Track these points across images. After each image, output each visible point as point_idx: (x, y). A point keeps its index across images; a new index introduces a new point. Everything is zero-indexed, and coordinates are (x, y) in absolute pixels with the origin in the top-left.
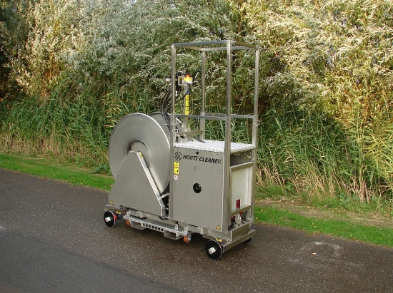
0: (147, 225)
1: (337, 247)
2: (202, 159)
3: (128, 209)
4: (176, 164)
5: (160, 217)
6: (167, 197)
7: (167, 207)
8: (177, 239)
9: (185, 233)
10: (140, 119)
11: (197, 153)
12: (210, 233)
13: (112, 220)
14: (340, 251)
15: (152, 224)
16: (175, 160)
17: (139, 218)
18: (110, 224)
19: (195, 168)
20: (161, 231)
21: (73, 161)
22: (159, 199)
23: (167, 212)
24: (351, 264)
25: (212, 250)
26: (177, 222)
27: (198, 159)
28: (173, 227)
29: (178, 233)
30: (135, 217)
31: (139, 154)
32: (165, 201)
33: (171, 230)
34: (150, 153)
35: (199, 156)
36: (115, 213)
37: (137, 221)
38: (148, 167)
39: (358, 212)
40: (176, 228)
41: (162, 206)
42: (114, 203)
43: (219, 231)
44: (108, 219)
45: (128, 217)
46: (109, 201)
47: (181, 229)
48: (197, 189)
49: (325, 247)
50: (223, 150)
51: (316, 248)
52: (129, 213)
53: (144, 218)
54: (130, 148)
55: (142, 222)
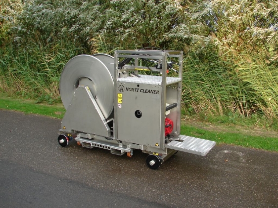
0: (95, 145)
1: (241, 154)
2: (142, 91)
3: (78, 132)
4: (120, 95)
5: (106, 138)
6: (112, 122)
7: (112, 129)
8: (121, 155)
9: (128, 150)
10: (87, 59)
11: (138, 86)
12: (149, 149)
13: (66, 142)
14: (244, 157)
15: (100, 144)
16: (118, 91)
17: (88, 139)
18: (63, 145)
19: (136, 98)
20: (108, 149)
21: (20, 94)
22: (105, 123)
23: (112, 134)
24: (255, 167)
25: (153, 162)
26: (121, 142)
27: (139, 90)
28: (117, 145)
29: (122, 150)
30: (85, 138)
31: (87, 88)
32: (110, 125)
33: (116, 148)
34: (95, 87)
35: (140, 88)
36: (67, 136)
37: (87, 141)
38: (95, 99)
39: (243, 126)
40: (121, 146)
41: (108, 129)
42: (67, 128)
43: (158, 147)
44: (62, 141)
45: (78, 139)
46: (62, 126)
47: (125, 146)
48: (138, 114)
49: (232, 154)
50: (160, 83)
51: (226, 156)
52: (79, 135)
53: (92, 139)
54: (78, 84)
55: (91, 142)
